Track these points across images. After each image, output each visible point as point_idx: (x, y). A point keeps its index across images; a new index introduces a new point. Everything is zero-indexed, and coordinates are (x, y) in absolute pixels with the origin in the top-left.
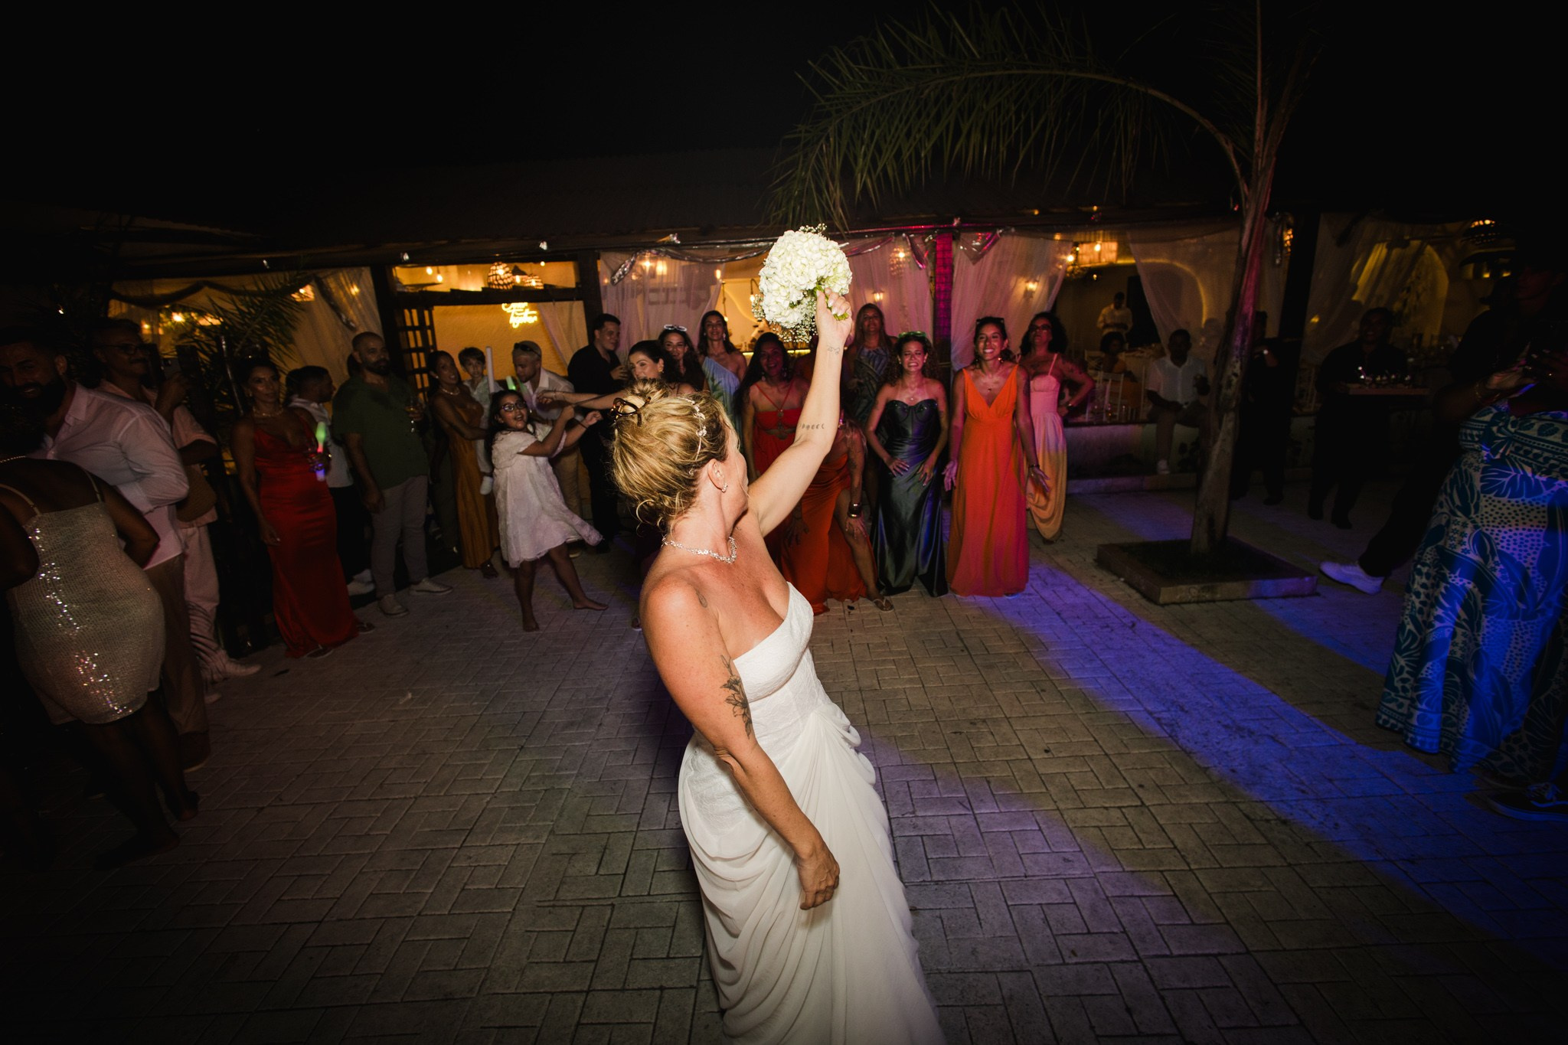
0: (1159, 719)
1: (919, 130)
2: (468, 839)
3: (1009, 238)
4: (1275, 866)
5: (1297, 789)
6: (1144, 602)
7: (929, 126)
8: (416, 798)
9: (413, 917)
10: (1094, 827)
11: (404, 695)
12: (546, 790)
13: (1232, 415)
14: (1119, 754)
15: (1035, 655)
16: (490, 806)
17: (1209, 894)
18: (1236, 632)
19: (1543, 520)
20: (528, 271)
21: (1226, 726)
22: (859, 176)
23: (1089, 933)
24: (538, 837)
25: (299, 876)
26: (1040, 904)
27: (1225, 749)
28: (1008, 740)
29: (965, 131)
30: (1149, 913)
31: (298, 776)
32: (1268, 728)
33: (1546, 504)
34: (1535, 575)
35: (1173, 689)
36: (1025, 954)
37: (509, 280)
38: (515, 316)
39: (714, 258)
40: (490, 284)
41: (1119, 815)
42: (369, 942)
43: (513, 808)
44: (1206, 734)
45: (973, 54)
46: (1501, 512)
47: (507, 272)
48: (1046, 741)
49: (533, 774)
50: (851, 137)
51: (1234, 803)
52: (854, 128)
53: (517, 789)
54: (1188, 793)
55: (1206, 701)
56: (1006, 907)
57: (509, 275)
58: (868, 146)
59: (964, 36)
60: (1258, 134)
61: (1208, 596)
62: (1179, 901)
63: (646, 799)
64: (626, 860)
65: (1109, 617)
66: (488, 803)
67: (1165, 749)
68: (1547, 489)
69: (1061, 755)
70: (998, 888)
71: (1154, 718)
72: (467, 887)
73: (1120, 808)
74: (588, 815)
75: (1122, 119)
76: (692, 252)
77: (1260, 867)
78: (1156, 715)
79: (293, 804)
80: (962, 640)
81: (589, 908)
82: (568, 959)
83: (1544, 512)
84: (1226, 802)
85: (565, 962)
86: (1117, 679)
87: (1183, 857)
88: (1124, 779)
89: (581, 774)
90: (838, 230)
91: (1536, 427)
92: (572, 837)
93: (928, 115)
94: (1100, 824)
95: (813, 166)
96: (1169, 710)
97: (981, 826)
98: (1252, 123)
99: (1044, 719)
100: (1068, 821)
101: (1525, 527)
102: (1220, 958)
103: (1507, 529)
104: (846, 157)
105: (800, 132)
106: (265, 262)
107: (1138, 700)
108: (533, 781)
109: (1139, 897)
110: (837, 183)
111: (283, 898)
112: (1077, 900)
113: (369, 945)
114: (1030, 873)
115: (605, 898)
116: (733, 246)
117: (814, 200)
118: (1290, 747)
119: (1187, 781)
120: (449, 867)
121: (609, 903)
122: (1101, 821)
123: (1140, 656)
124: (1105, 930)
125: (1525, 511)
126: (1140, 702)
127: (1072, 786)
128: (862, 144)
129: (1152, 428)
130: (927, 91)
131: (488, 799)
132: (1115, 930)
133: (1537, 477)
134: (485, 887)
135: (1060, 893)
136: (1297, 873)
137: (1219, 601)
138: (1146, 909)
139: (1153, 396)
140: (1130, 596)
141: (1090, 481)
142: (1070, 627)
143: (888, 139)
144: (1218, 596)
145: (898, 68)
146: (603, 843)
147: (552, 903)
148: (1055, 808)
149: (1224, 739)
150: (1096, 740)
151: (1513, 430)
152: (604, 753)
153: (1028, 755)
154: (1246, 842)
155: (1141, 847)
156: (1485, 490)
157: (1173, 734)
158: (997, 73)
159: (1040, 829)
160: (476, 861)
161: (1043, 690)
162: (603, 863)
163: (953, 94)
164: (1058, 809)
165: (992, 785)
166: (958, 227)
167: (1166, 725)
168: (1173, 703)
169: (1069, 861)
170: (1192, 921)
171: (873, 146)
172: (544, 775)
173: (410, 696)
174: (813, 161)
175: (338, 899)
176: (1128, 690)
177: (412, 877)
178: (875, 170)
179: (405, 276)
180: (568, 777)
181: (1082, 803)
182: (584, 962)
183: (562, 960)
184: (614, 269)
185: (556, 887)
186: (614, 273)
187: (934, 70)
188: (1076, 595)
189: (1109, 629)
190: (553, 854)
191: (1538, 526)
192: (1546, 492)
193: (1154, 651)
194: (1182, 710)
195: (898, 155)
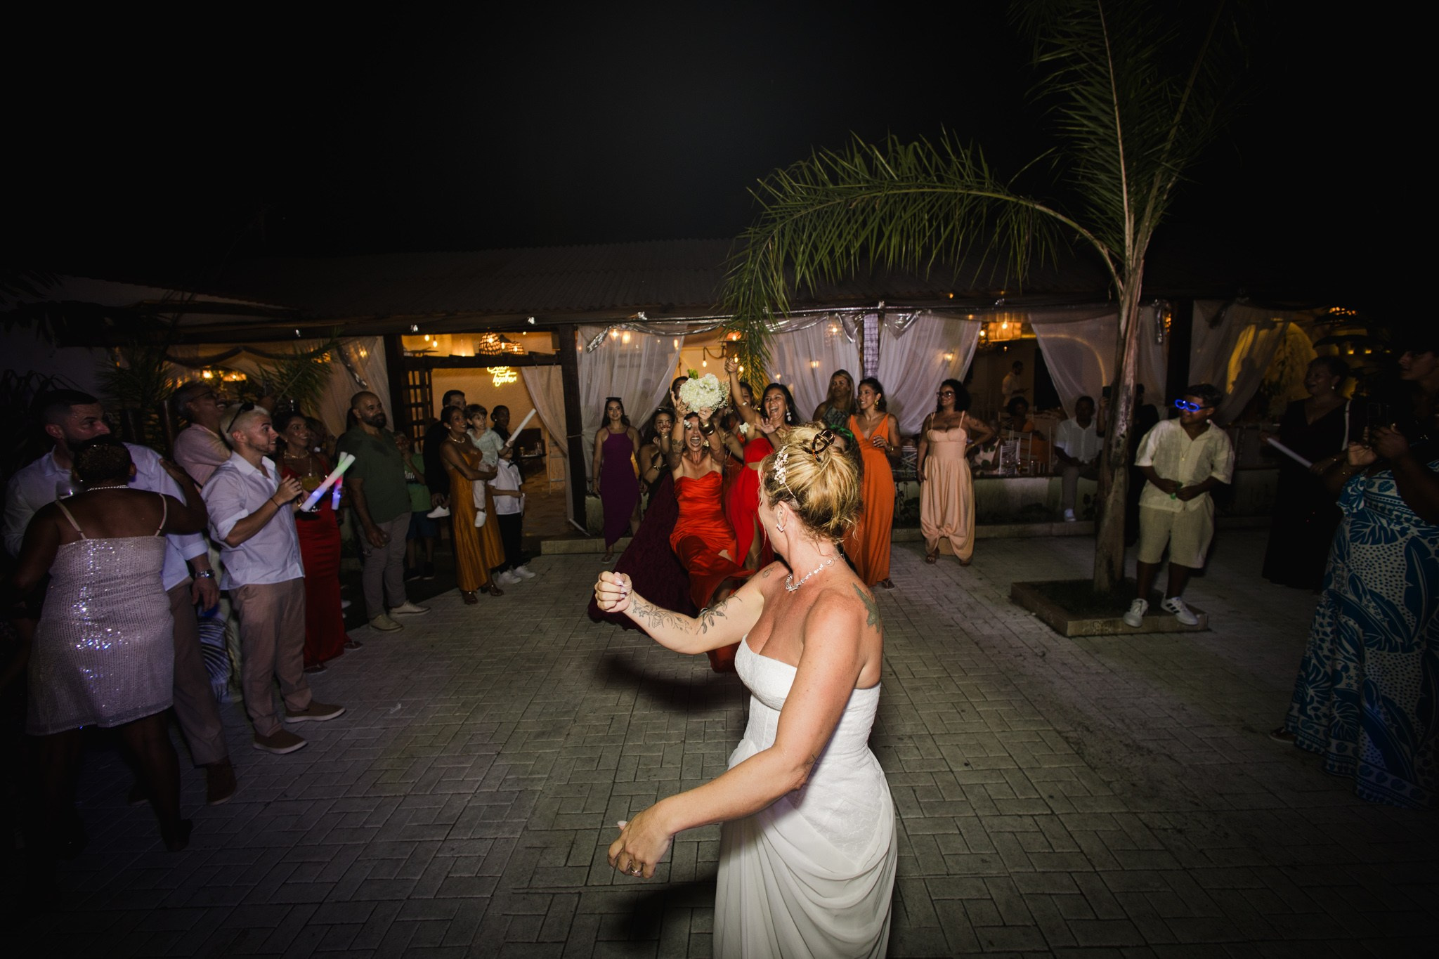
0: (1067, 738)
1: (849, 233)
2: (451, 833)
3: (926, 318)
4: (1171, 870)
5: (1191, 802)
6: (1053, 634)
7: (857, 230)
8: (405, 796)
9: (403, 900)
10: (1009, 832)
11: (395, 706)
12: (520, 791)
13: (1122, 470)
14: (1032, 768)
15: (955, 680)
16: (470, 805)
17: (1113, 894)
18: (1136, 663)
19: (1402, 563)
20: (512, 340)
21: (1126, 745)
22: (799, 268)
23: (1005, 925)
24: (513, 833)
25: (302, 863)
26: (961, 900)
27: (1126, 766)
28: (932, 754)
29: (887, 234)
30: (1059, 910)
31: (301, 775)
32: (1164, 748)
33: (1403, 549)
34: (1404, 612)
35: (1080, 711)
36: (948, 944)
37: (497, 348)
38: (498, 376)
39: (674, 332)
40: (481, 350)
41: (1033, 823)
42: (364, 921)
43: (491, 807)
44: (1109, 752)
45: (892, 177)
46: (1365, 557)
47: (496, 341)
48: (966, 756)
49: (508, 777)
50: (792, 238)
51: (1135, 813)
52: (795, 231)
53: (494, 790)
54: (1092, 804)
55: (1110, 723)
56: (930, 901)
57: (497, 343)
58: (807, 245)
59: (884, 162)
60: (1128, 241)
61: (1110, 630)
62: (1086, 899)
63: (609, 800)
64: (592, 854)
65: (1022, 647)
66: (469, 801)
67: (1073, 765)
68: (1402, 537)
69: (979, 768)
70: (923, 884)
71: (1062, 737)
72: (450, 875)
73: (1032, 816)
74: (557, 814)
75: (1016, 227)
76: (657, 327)
77: (1157, 871)
78: (1064, 734)
79: (296, 800)
80: (890, 666)
81: (558, 896)
82: (540, 940)
83: (1402, 556)
84: (1126, 813)
85: (537, 942)
86: (1030, 702)
87: (1089, 860)
88: (1036, 790)
89: (552, 778)
90: (780, 310)
91: (1377, 485)
92: (543, 833)
93: (856, 222)
94: (1015, 830)
95: (761, 260)
96: (1076, 730)
97: (908, 829)
98: (1122, 231)
99: (964, 736)
100: (986, 827)
101: (1387, 568)
102: (1122, 950)
103: (1372, 571)
104: (788, 254)
105: (750, 233)
106: (297, 331)
107: (1048, 721)
108: (509, 783)
109: (1050, 894)
110: (781, 274)
111: (288, 882)
112: (994, 897)
113: (364, 924)
114: (951, 872)
115: (573, 887)
116: (691, 322)
117: (761, 287)
118: (1184, 764)
119: (1092, 792)
120: (434, 857)
121: (577, 891)
122: (1015, 827)
123: (1049, 682)
124: (1020, 924)
125: (1385, 556)
126: (1050, 723)
127: (989, 796)
128: (802, 243)
129: (1058, 480)
130: (854, 204)
131: (469, 798)
132: (1028, 924)
133: (1392, 527)
134: (467, 876)
135: (979, 890)
136: (1191, 876)
137: (1121, 634)
138: (1056, 906)
139: (1059, 452)
140: (1041, 629)
141: (1004, 527)
142: (987, 655)
143: (823, 240)
144: (1120, 630)
145: (831, 186)
146: (571, 838)
147: (526, 891)
148: (974, 814)
149: (1126, 756)
150: (1010, 756)
151: (1362, 489)
152: (572, 759)
153: (949, 767)
154: (1146, 848)
155: (1051, 851)
156: (1353, 540)
157: (1080, 751)
158: (912, 191)
159: (961, 833)
160: (459, 852)
161: (963, 711)
162: (571, 856)
163: (877, 206)
164: (977, 816)
165: (918, 793)
166: (883, 309)
167: (1073, 743)
168: (1079, 724)
169: (986, 862)
170: (1096, 916)
171: (810, 244)
172: (518, 779)
173: (399, 706)
174: (760, 256)
175: (337, 883)
176: (1039, 712)
177: (402, 865)
178: (813, 263)
179: (409, 345)
180: (540, 779)
181: (999, 811)
182: (555, 942)
183: (534, 941)
184: (589, 339)
185: (529, 876)
186: (589, 343)
187: (861, 188)
188: (993, 628)
189: (1022, 658)
190: (527, 848)
191: (1399, 568)
192: (1401, 540)
193: (1062, 677)
194: (1088, 730)
195: (831, 252)
